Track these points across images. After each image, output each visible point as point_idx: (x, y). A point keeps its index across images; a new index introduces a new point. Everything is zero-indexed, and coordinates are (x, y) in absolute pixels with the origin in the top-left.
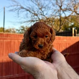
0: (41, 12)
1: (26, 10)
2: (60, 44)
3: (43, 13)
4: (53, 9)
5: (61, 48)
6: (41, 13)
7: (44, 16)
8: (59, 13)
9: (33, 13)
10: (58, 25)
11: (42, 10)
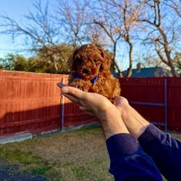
3: (51, 40)
6: (48, 39)
7: (53, 44)
9: (35, 38)
11: (49, 36)
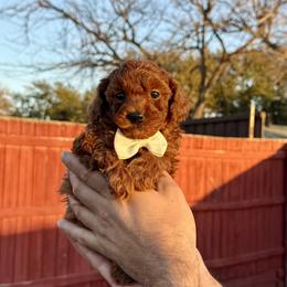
0: (127, 26)
1: (60, 14)
2: (198, 168)
3: (133, 35)
4: (174, 17)
5: (202, 185)
6: (124, 31)
7: (138, 45)
8: (200, 36)
9: (89, 31)
10: (191, 86)
11: (127, 21)
